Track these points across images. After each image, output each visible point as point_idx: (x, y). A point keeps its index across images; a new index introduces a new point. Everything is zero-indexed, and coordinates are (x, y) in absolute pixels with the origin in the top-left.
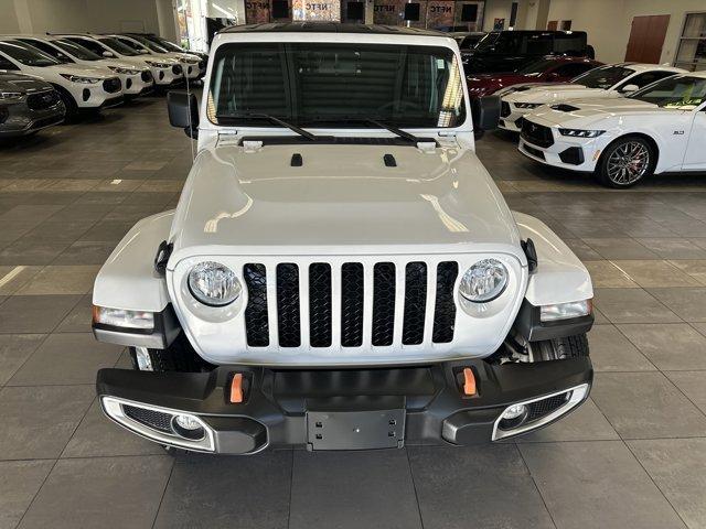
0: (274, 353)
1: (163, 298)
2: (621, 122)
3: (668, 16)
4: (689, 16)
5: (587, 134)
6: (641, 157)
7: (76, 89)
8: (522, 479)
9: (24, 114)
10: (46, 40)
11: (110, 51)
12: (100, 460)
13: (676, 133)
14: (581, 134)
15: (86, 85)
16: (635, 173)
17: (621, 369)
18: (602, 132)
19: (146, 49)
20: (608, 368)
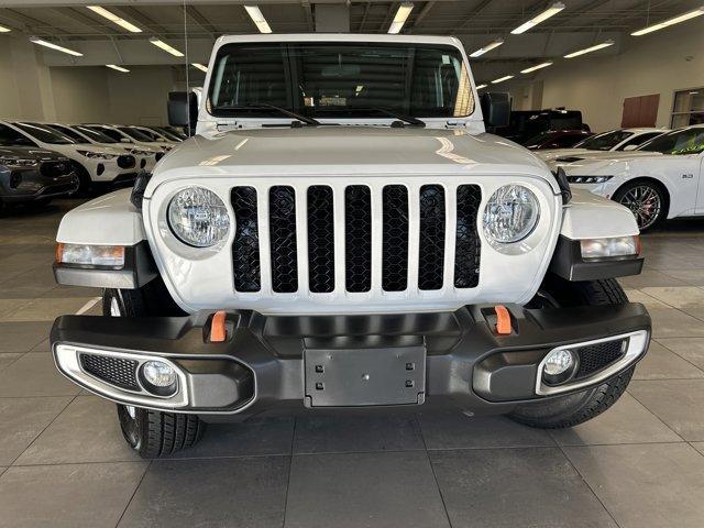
0: (266, 299)
1: (138, 232)
2: (627, 168)
3: (657, 96)
4: (677, 94)
5: (594, 179)
6: (652, 201)
7: (90, 165)
8: (572, 481)
9: (36, 180)
10: (68, 126)
11: (128, 138)
12: (58, 467)
13: (685, 176)
14: (589, 180)
15: (101, 160)
16: (648, 217)
17: (669, 376)
18: (611, 177)
19: (163, 138)
20: (654, 376)
